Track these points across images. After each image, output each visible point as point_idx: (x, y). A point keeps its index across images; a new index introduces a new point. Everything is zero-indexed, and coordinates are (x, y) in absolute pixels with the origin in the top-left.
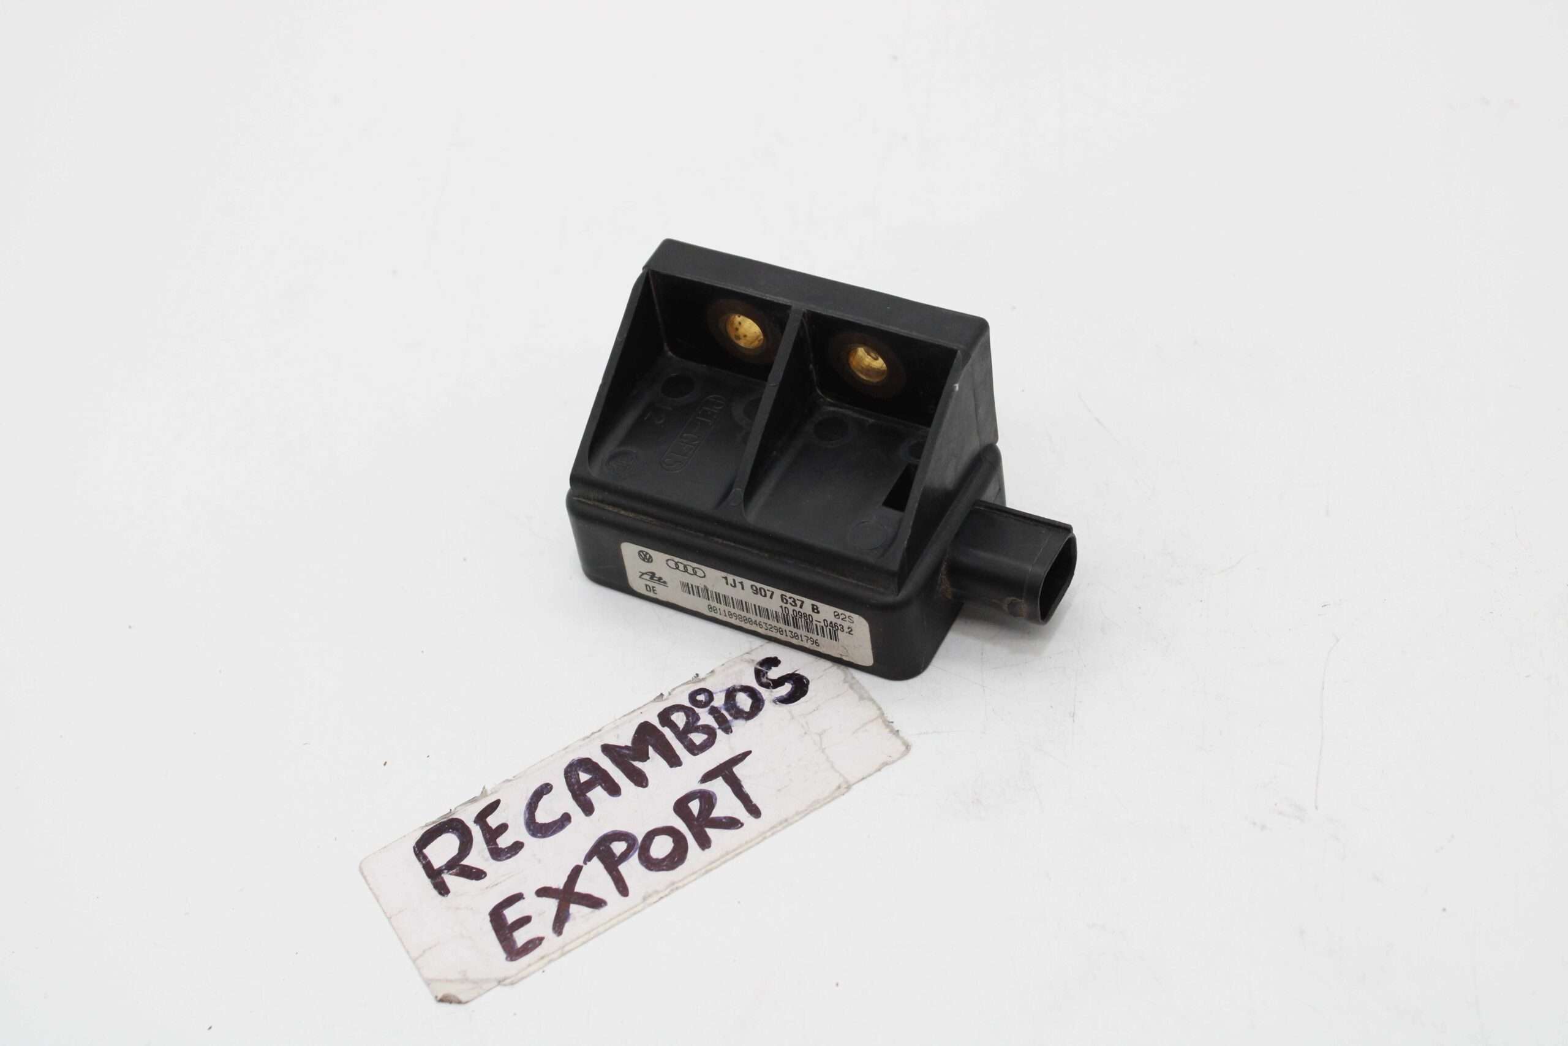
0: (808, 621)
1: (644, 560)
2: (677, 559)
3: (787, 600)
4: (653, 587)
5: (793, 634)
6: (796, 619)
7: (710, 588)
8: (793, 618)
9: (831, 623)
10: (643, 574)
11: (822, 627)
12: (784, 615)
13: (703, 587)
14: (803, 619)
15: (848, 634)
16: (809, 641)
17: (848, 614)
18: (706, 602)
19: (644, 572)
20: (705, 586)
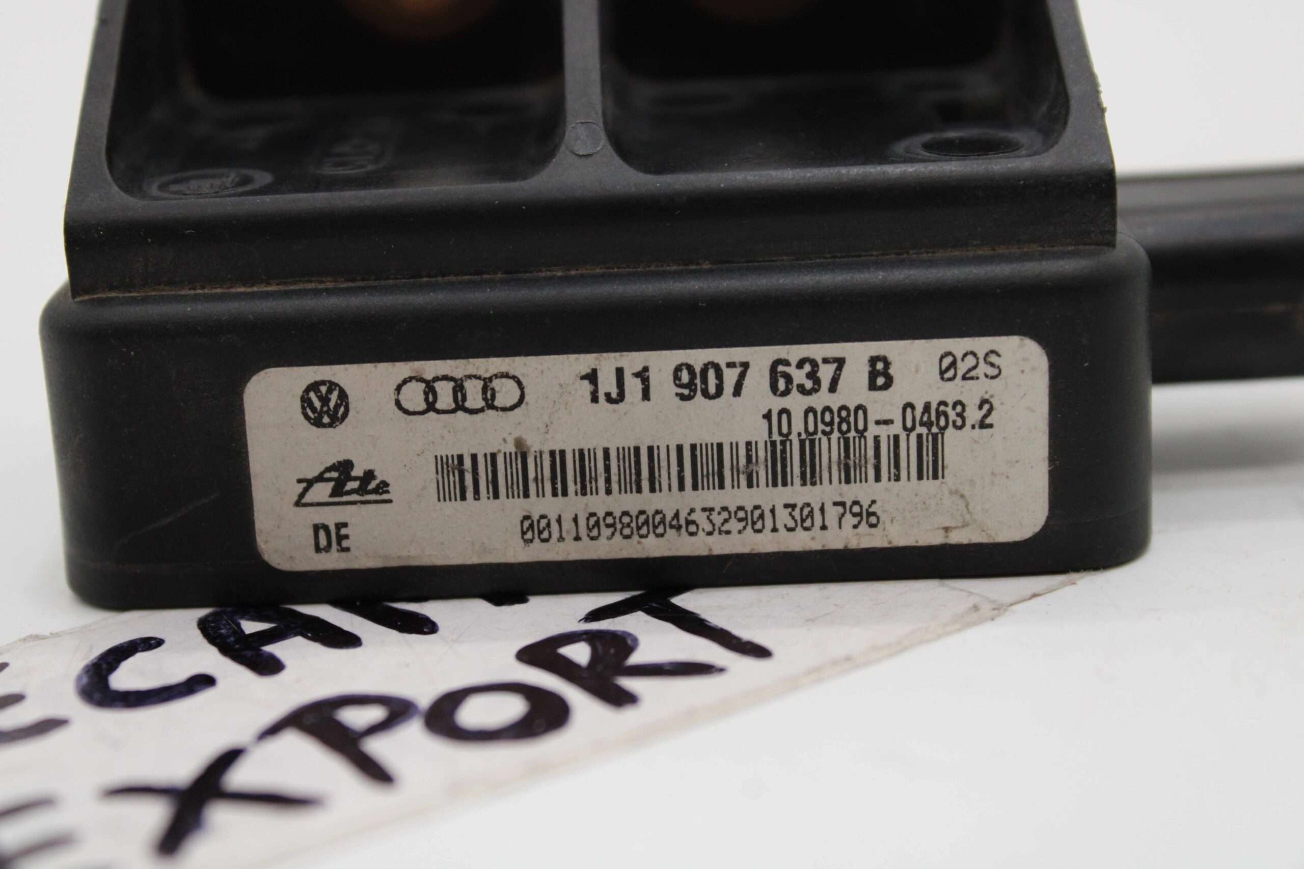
0: (853, 433)
1: (318, 423)
2: (431, 368)
3: (789, 379)
4: (340, 526)
5: (797, 513)
6: (812, 442)
7: (535, 443)
8: (802, 443)
9: (927, 407)
10: (310, 483)
11: (896, 438)
12: (773, 443)
13: (511, 448)
14: (836, 435)
15: (977, 430)
16: (848, 516)
17: (981, 344)
18: (515, 508)
19: (311, 474)
20: (519, 443)
